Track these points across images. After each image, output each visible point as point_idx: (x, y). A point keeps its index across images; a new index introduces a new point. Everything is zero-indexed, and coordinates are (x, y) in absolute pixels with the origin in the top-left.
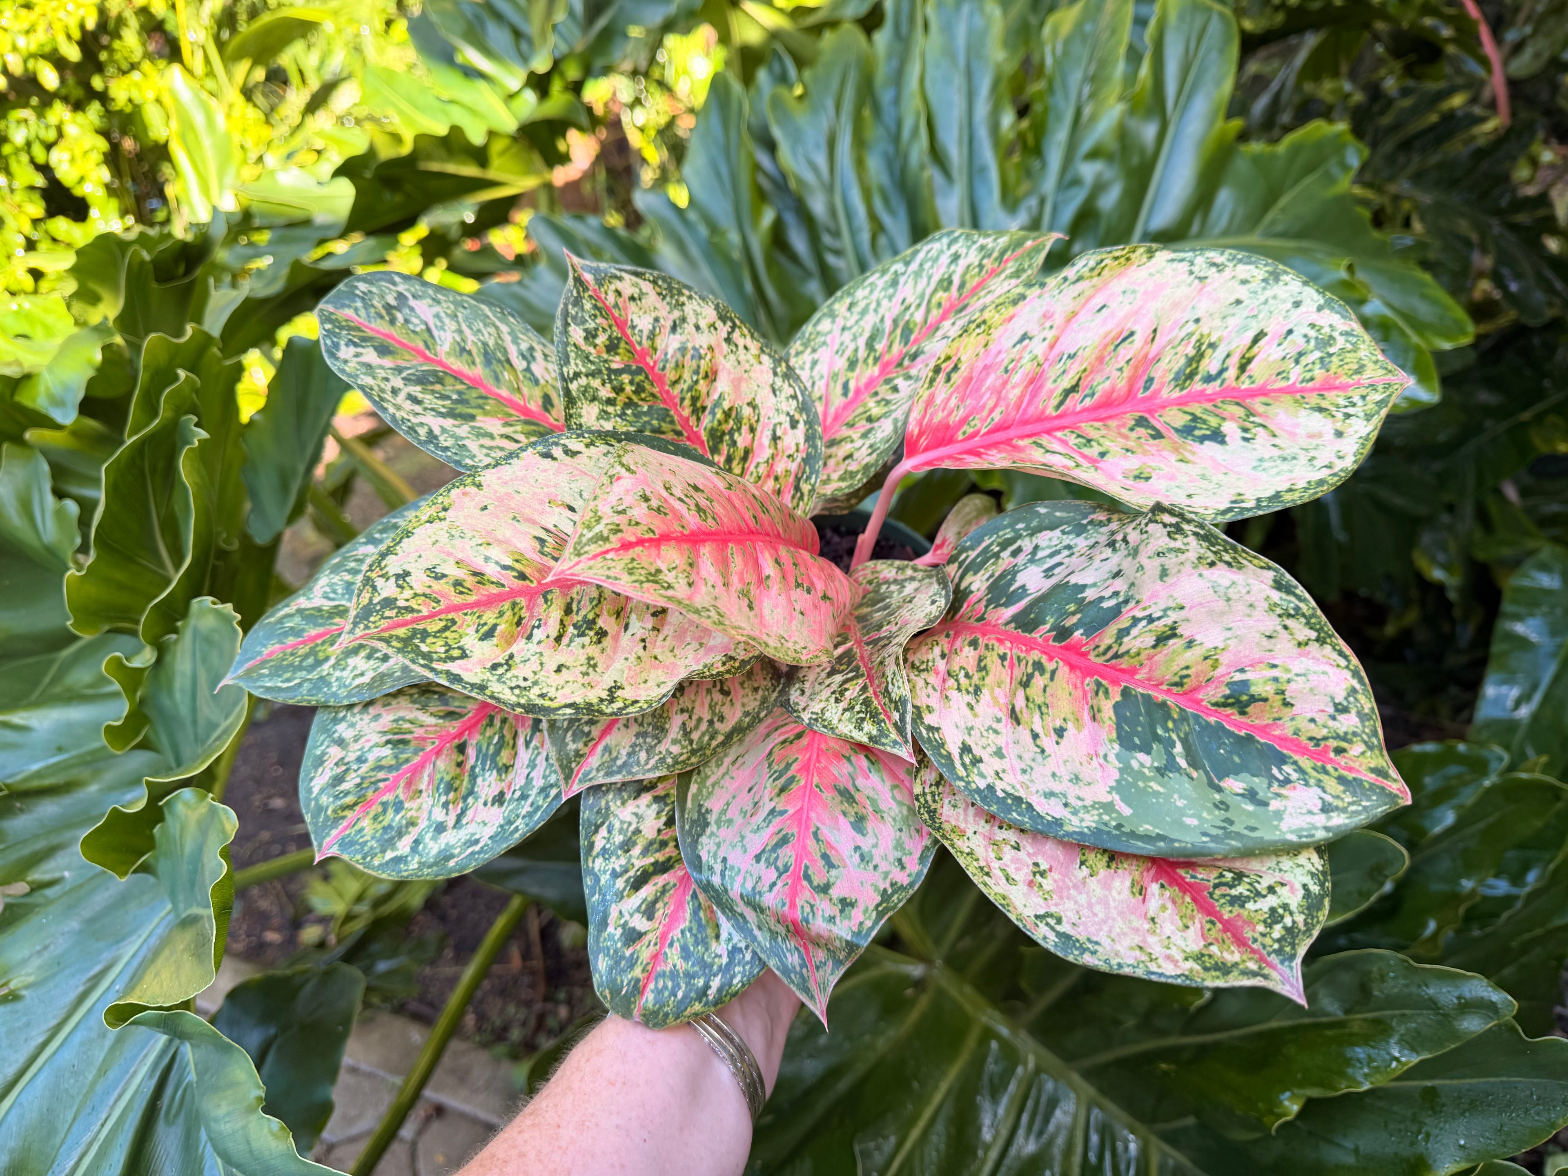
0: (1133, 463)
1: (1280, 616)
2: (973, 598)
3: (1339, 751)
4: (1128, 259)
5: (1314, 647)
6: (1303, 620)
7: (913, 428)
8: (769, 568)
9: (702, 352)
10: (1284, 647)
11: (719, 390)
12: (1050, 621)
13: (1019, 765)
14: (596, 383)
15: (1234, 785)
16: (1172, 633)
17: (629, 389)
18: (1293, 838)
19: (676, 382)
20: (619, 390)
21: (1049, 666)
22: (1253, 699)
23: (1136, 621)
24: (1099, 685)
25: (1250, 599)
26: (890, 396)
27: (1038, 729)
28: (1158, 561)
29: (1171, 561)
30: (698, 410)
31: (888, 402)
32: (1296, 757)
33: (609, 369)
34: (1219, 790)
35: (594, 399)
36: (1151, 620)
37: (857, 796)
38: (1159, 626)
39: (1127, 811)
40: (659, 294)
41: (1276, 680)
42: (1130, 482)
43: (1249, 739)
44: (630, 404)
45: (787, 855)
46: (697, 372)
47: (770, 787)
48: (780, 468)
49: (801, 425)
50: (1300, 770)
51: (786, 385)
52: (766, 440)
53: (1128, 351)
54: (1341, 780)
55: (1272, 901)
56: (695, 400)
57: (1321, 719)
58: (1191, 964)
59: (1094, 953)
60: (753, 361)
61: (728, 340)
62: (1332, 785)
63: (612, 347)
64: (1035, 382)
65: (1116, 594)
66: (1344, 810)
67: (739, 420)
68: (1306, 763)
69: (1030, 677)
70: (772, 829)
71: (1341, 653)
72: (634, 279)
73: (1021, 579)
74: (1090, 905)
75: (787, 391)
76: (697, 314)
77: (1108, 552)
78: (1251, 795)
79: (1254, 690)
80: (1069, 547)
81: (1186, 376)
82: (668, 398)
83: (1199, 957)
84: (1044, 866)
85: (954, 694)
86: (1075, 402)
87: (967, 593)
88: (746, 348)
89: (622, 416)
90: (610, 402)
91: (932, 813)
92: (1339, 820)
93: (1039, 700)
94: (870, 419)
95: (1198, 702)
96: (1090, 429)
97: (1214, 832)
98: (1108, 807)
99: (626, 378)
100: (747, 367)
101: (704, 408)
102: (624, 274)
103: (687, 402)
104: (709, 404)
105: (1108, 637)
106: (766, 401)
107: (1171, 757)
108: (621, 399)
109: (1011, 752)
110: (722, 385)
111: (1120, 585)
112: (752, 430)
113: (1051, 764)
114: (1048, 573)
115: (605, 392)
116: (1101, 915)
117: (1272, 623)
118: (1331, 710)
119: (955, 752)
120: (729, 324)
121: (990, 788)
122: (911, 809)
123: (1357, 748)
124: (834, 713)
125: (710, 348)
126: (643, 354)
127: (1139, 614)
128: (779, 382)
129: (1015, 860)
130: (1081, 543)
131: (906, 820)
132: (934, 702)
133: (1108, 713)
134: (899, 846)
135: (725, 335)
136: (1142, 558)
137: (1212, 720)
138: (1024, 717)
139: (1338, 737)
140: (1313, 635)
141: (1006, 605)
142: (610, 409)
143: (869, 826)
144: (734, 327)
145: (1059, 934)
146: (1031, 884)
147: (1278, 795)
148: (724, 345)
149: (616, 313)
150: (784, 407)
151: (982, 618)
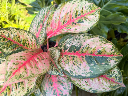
0: (74, 28)
2: (62, 50)
3: (114, 54)
5: (106, 43)
7: (47, 33)
8: (37, 60)
10: (103, 45)
12: (73, 50)
13: (77, 71)
14: (4, 46)
15: (104, 63)
16: (88, 48)
17: (9, 44)
18: (113, 67)
19: (15, 40)
20: (8, 45)
21: (75, 56)
22: (101, 52)
23: (83, 48)
24: (82, 56)
25: (97, 41)
26: (43, 30)
27: (78, 65)
28: (83, 40)
29: (85, 39)
30: (20, 42)
31: (43, 31)
32: (109, 57)
33: (5, 43)
34: (102, 65)
35: (5, 48)
36: (85, 47)
37: (60, 81)
38: (87, 47)
39: (93, 72)
41: (103, 49)
42: (75, 31)
43: (103, 57)
44: (10, 46)
45: (56, 92)
46: (17, 38)
47: (50, 85)
48: (33, 44)
49: (33, 38)
50: (110, 58)
52: (30, 41)
53: (68, 15)
54: (115, 58)
55: (115, 75)
56: (18, 41)
57: (110, 51)
58: (110, 88)
59: (98, 91)
62: (114, 59)
63: (4, 40)
64: (59, 22)
65: (79, 45)
66: (117, 61)
67: (25, 41)
68: (110, 57)
69: (74, 58)
70: (53, 90)
71: (110, 43)
73: (67, 46)
74: (95, 85)
75: (30, 34)
77: (76, 40)
78: (106, 64)
79: (101, 51)
80: (71, 40)
81: (76, 16)
82: (15, 42)
83: (111, 86)
84: (87, 81)
85: (66, 64)
86: (65, 23)
87: (62, 49)
89: (10, 48)
90: (7, 47)
91: (70, 79)
92: (117, 63)
93: (76, 61)
94: (42, 34)
95: (95, 55)
96: (68, 26)
97: (104, 71)
98: (90, 72)
99: (8, 43)
101: (20, 41)
103: (18, 42)
104: (21, 40)
105: (81, 50)
106: (28, 37)
107: (95, 63)
108: (9, 46)
109: (76, 69)
110: (21, 38)
111: (79, 44)
112: (28, 41)
113: (81, 69)
114: (70, 44)
115: (6, 46)
116: (97, 86)
117: (100, 42)
118: (111, 50)
119: (69, 72)
121: (75, 75)
122: (67, 79)
123: (116, 53)
124: (53, 72)
126: (9, 39)
127: (84, 47)
128: (28, 34)
129: (83, 82)
130: (72, 39)
131: (67, 81)
132: (64, 66)
133: (85, 60)
134: (68, 85)
136: (81, 40)
137: (97, 56)
138: (75, 64)
139: (113, 53)
140: (106, 42)
141: (67, 49)
142: (8, 48)
143: (64, 84)
145: (93, 90)
146: (86, 85)
147: (109, 63)
149: (2, 35)
150: (30, 36)
151: (64, 52)
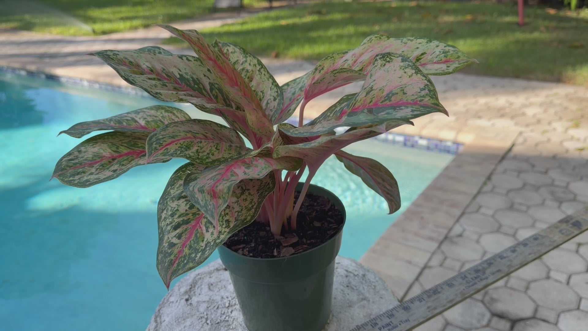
1: (403, 69)
4: (380, 38)
6: (410, 68)
9: (249, 71)
11: (252, 84)
40: (240, 53)
51: (275, 88)
60: (266, 79)
61: (259, 71)
72: (234, 47)
76: (250, 60)
88: (264, 74)
100: (264, 80)
102: (231, 45)
120: (261, 66)
125: (252, 70)
135: (258, 69)
144: (262, 67)
148: (257, 72)
